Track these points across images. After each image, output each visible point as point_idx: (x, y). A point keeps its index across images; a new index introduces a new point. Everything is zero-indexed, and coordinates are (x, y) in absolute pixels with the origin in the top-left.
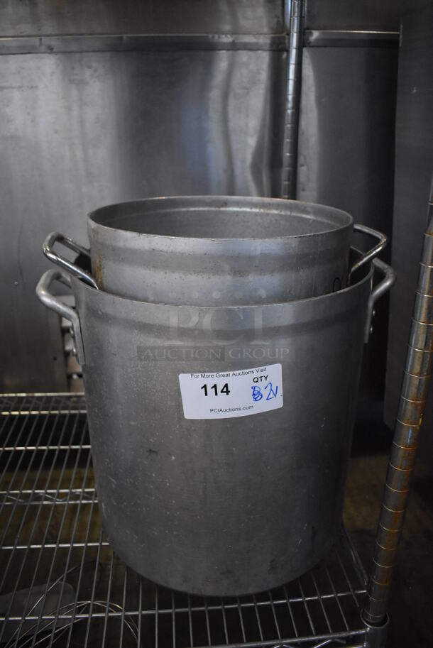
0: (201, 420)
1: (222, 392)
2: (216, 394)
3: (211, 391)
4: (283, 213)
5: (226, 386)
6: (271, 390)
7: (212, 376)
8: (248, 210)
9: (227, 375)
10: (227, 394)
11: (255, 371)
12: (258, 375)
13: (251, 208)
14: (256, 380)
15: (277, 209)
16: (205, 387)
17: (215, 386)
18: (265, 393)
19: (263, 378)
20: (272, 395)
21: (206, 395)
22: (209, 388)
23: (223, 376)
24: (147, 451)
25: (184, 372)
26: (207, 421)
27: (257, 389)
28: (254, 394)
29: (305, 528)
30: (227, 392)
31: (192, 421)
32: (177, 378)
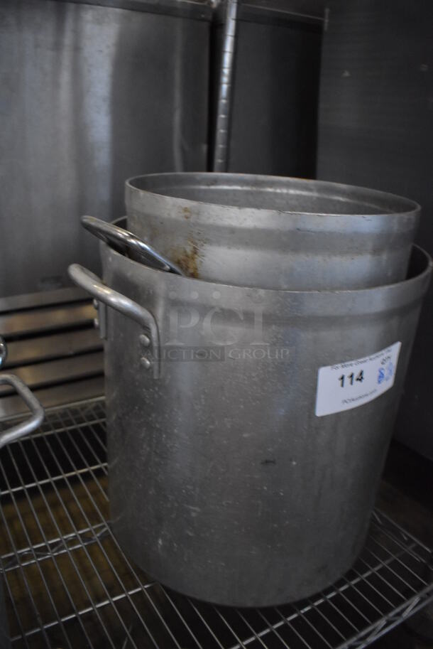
0: (332, 415)
2: (352, 383)
5: (362, 373)
7: (351, 365)
8: (238, 188)
9: (365, 361)
12: (386, 356)
16: (343, 377)
21: (342, 386)
22: (346, 378)
23: (361, 362)
24: (262, 463)
25: (325, 365)
30: (362, 379)
32: (316, 374)
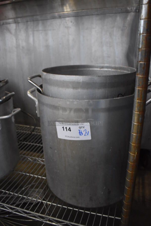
0: (63, 139)
1: (69, 130)
2: (67, 131)
3: (65, 129)
4: (121, 71)
5: (70, 128)
6: (86, 132)
9: (70, 124)
10: (70, 131)
11: (79, 124)
12: (81, 126)
13: (111, 69)
14: (80, 128)
15: (120, 70)
16: (63, 127)
17: (66, 128)
18: (84, 133)
19: (83, 127)
20: (86, 134)
21: (64, 130)
22: (64, 128)
24: (50, 148)
25: (57, 121)
26: (64, 140)
27: (80, 131)
28: (79, 133)
29: (104, 188)
30: (70, 130)
31: (60, 139)
